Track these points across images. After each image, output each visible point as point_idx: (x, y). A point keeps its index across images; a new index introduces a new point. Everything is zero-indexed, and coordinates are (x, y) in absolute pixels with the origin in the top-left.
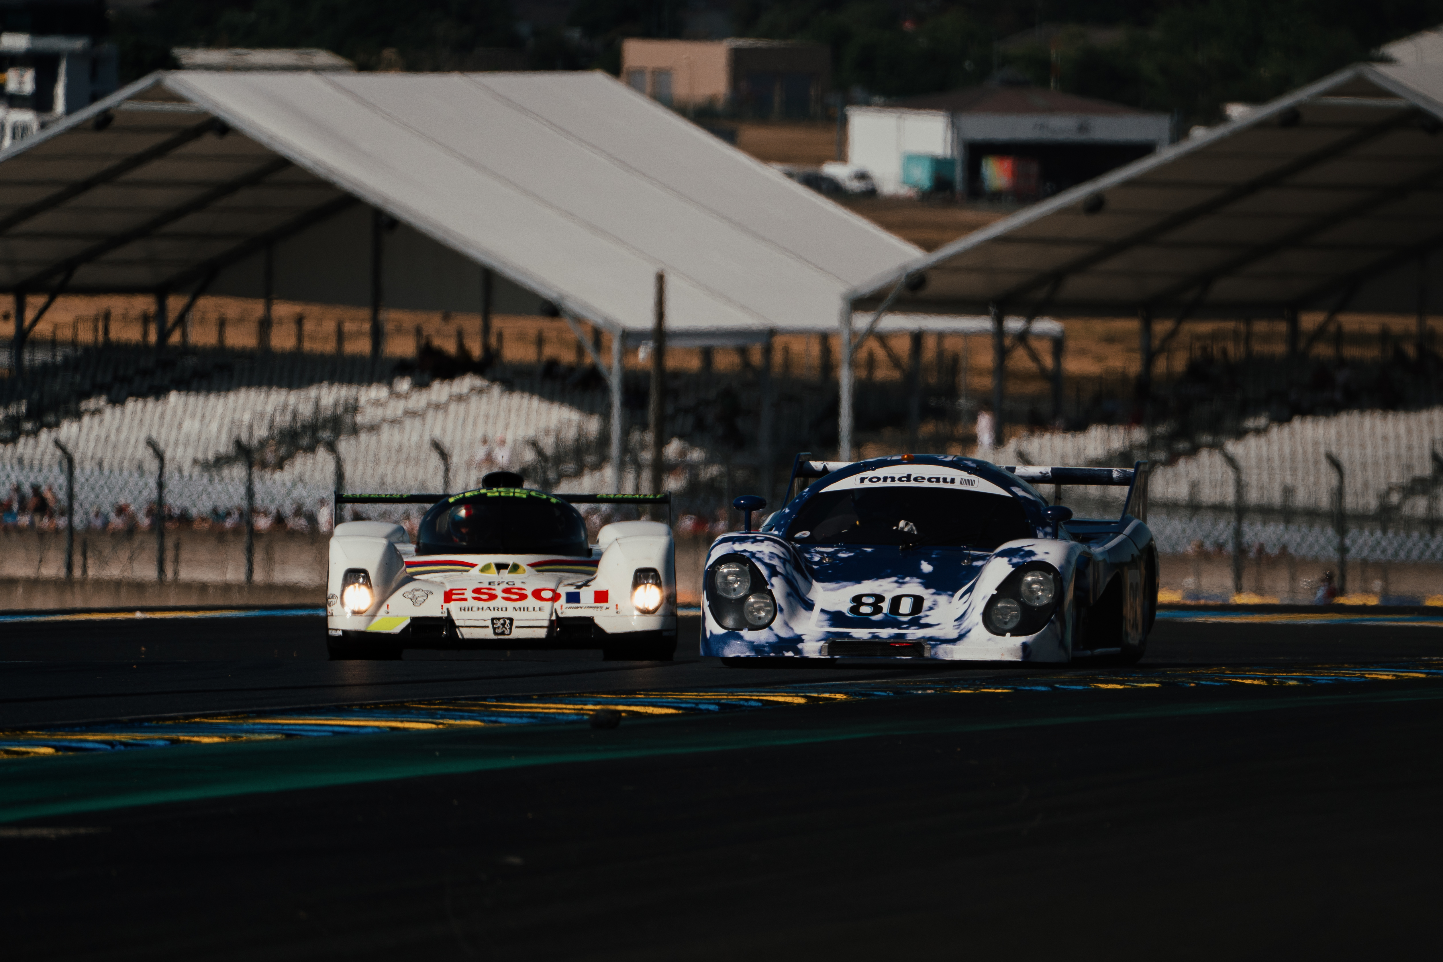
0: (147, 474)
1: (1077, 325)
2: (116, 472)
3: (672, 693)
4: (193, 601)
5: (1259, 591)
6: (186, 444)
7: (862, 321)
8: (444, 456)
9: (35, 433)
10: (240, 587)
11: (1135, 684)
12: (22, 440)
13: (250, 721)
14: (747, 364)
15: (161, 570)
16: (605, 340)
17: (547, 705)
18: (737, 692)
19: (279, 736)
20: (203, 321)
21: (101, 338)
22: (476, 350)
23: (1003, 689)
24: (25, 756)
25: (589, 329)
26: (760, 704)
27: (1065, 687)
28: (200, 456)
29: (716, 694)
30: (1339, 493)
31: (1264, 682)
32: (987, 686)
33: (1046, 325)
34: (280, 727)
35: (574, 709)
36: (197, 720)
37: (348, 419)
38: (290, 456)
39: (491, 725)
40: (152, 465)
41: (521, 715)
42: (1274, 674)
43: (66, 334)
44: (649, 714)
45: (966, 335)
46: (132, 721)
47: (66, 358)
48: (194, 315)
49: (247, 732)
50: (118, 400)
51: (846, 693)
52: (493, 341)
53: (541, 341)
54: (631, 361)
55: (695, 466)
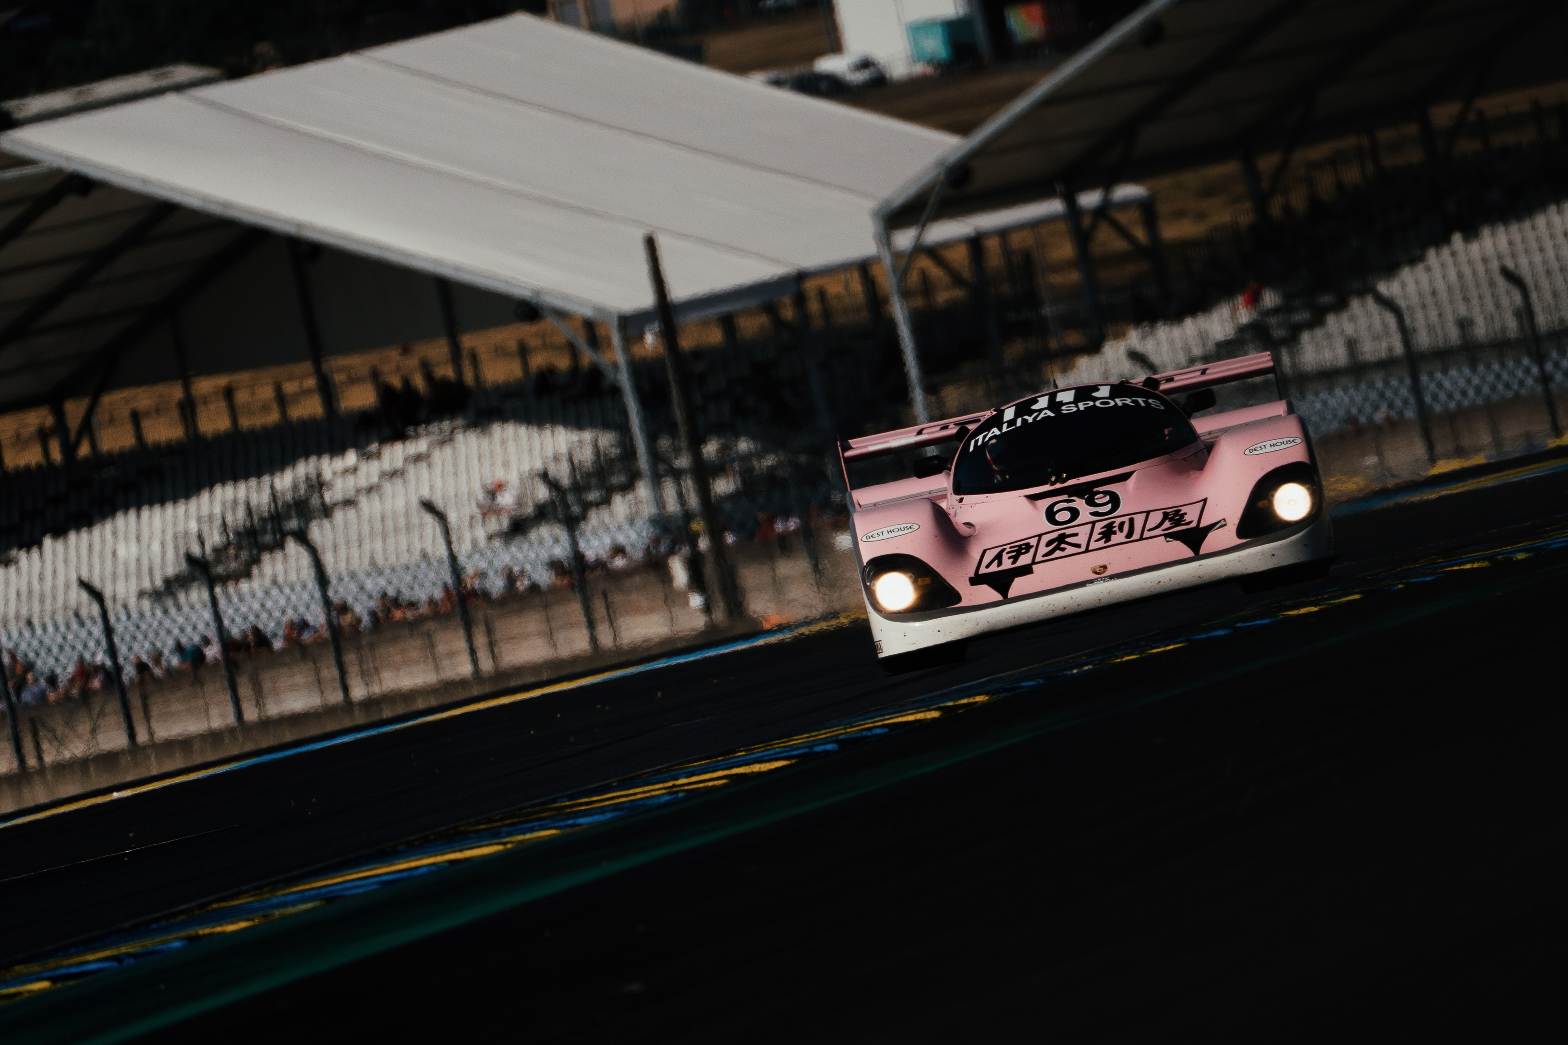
0: (88, 622)
1: (1165, 182)
2: (50, 629)
3: (778, 741)
4: (178, 762)
5: (1460, 452)
6: (126, 575)
7: (904, 239)
8: (441, 517)
10: (231, 731)
11: (1332, 602)
13: (279, 893)
14: (778, 323)
15: (132, 735)
16: (601, 332)
17: (631, 791)
18: (856, 722)
19: (318, 903)
20: (112, 421)
24: (18, 998)
25: (578, 323)
26: (886, 730)
27: (1249, 624)
28: (147, 585)
29: (831, 730)
30: (1526, 313)
31: (1486, 563)
32: (1154, 645)
33: (1127, 191)
34: (316, 892)
35: (665, 788)
36: (215, 906)
37: (315, 501)
38: (255, 559)
39: (569, 830)
40: (90, 609)
41: (603, 810)
42: (1496, 550)
44: (756, 772)
45: (1034, 225)
48: (101, 415)
49: (279, 906)
50: (31, 543)
51: (986, 694)
52: (468, 365)
53: (523, 351)
54: (638, 351)
55: (746, 458)
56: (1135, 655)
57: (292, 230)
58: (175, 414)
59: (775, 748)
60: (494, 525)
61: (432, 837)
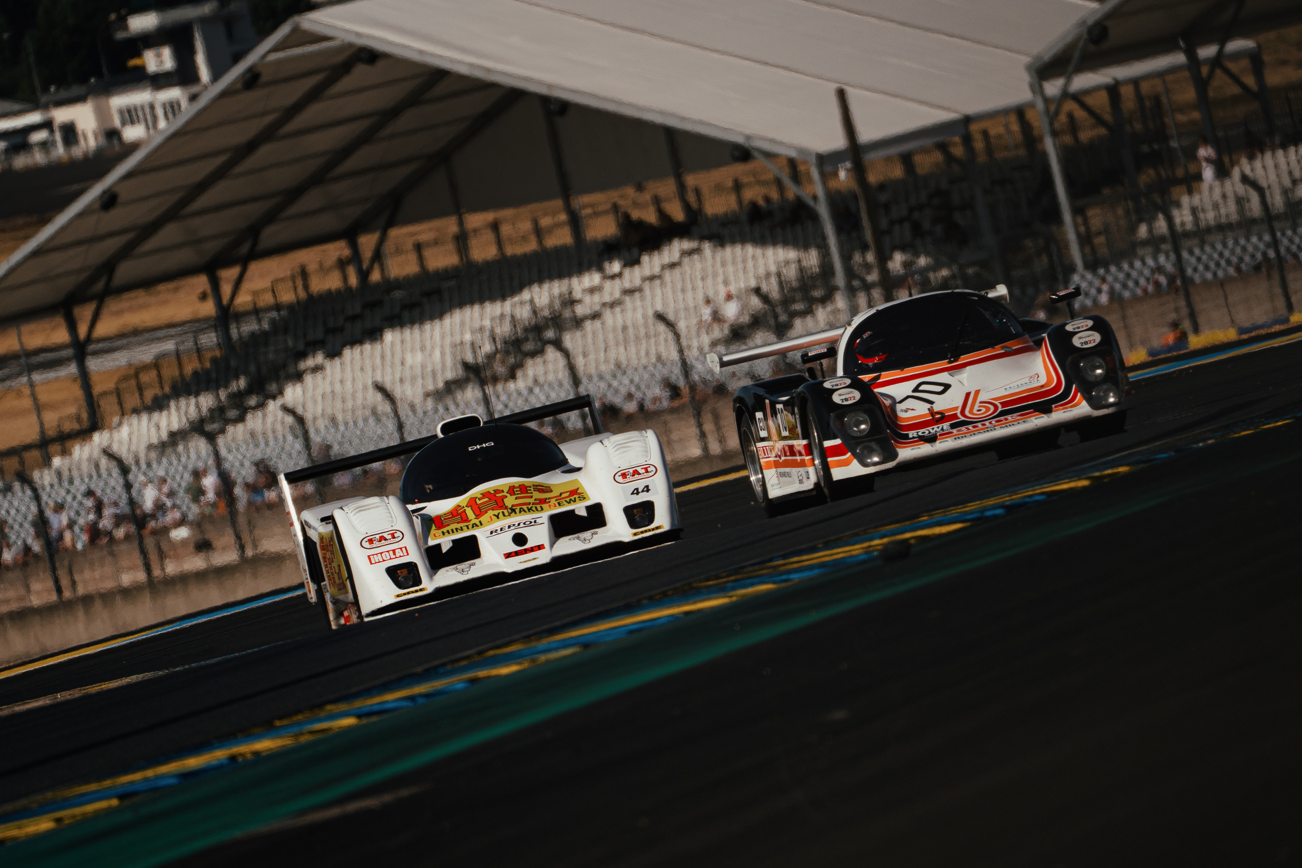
0: (384, 419)
1: (1272, 35)
2: (351, 425)
3: (956, 508)
6: (413, 379)
7: (1053, 88)
8: (671, 325)
9: (261, 405)
12: (249, 416)
13: (544, 640)
14: (950, 158)
16: (802, 168)
17: (834, 551)
18: (1019, 490)
19: (576, 647)
20: (399, 251)
21: (302, 294)
22: (677, 213)
23: (1284, 421)
25: (785, 162)
26: (1045, 497)
28: (431, 387)
29: (998, 497)
32: (1266, 422)
33: (1236, 45)
34: (575, 637)
35: (862, 548)
36: (491, 653)
37: (567, 314)
38: (520, 365)
39: (783, 585)
40: (385, 407)
41: (811, 568)
43: (267, 299)
44: (937, 534)
45: (1161, 74)
46: (427, 671)
47: (273, 322)
48: (389, 247)
49: (545, 652)
50: (334, 354)
51: (1127, 465)
52: (692, 198)
53: (738, 187)
54: (833, 184)
55: (923, 271)
56: (1251, 430)
57: (544, 91)
58: (451, 247)
59: (953, 513)
60: (718, 332)
61: (670, 593)
